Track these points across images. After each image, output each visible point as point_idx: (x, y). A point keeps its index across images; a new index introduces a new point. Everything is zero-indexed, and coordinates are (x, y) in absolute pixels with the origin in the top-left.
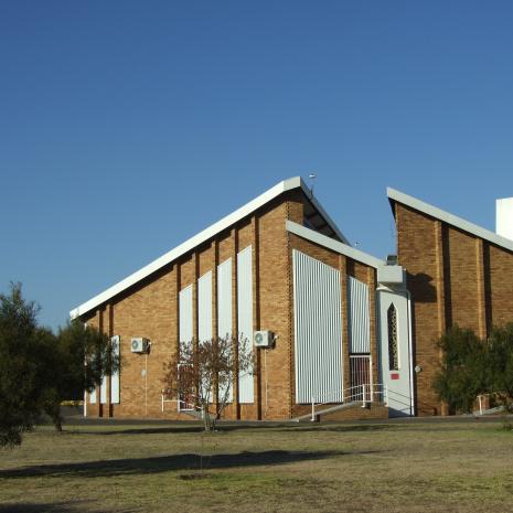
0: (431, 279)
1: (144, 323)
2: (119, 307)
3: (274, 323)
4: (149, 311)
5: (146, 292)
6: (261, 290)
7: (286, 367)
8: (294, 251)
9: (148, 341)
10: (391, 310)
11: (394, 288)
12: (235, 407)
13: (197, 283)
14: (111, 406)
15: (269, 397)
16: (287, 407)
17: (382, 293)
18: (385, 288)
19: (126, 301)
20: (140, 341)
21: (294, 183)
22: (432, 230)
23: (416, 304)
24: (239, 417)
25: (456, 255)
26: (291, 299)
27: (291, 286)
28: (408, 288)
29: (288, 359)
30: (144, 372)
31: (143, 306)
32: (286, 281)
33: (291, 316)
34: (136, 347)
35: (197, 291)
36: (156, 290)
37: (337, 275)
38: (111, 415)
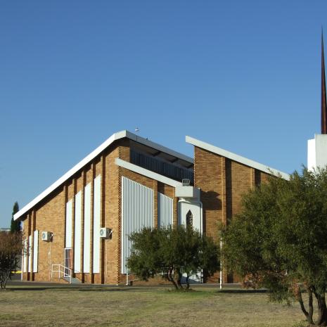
0: (219, 195)
1: (51, 223)
2: (39, 212)
3: (111, 223)
4: (53, 215)
5: (51, 203)
6: (106, 202)
7: (117, 250)
8: (122, 177)
9: (51, 233)
10: (189, 215)
11: (191, 200)
12: (90, 276)
13: (75, 198)
14: (33, 274)
15: (108, 269)
16: (116, 276)
17: (182, 204)
18: (184, 200)
19: (42, 209)
20: (46, 233)
21: (122, 134)
22: (219, 163)
23: (207, 211)
24: (93, 281)
25: (236, 179)
26: (120, 208)
27: (120, 199)
28: (201, 200)
29: (118, 246)
30: (49, 253)
31: (50, 212)
32: (117, 196)
33: (120, 219)
34: (44, 237)
35: (75, 203)
36: (56, 202)
37: (151, 192)
38: (33, 280)
